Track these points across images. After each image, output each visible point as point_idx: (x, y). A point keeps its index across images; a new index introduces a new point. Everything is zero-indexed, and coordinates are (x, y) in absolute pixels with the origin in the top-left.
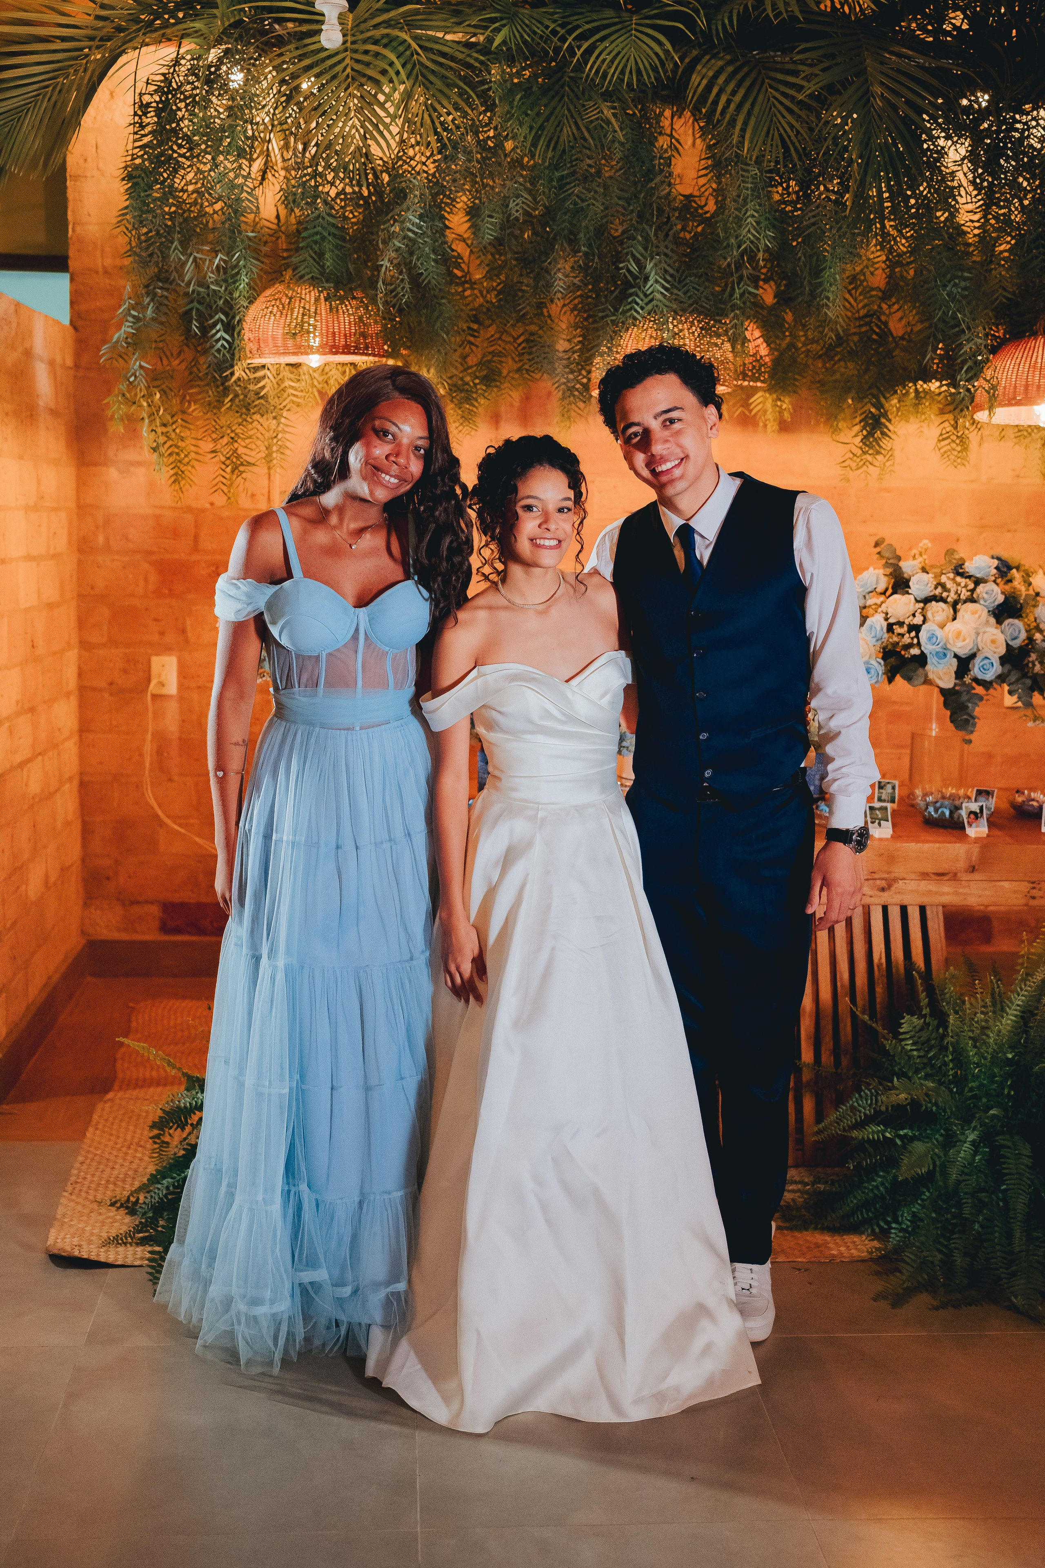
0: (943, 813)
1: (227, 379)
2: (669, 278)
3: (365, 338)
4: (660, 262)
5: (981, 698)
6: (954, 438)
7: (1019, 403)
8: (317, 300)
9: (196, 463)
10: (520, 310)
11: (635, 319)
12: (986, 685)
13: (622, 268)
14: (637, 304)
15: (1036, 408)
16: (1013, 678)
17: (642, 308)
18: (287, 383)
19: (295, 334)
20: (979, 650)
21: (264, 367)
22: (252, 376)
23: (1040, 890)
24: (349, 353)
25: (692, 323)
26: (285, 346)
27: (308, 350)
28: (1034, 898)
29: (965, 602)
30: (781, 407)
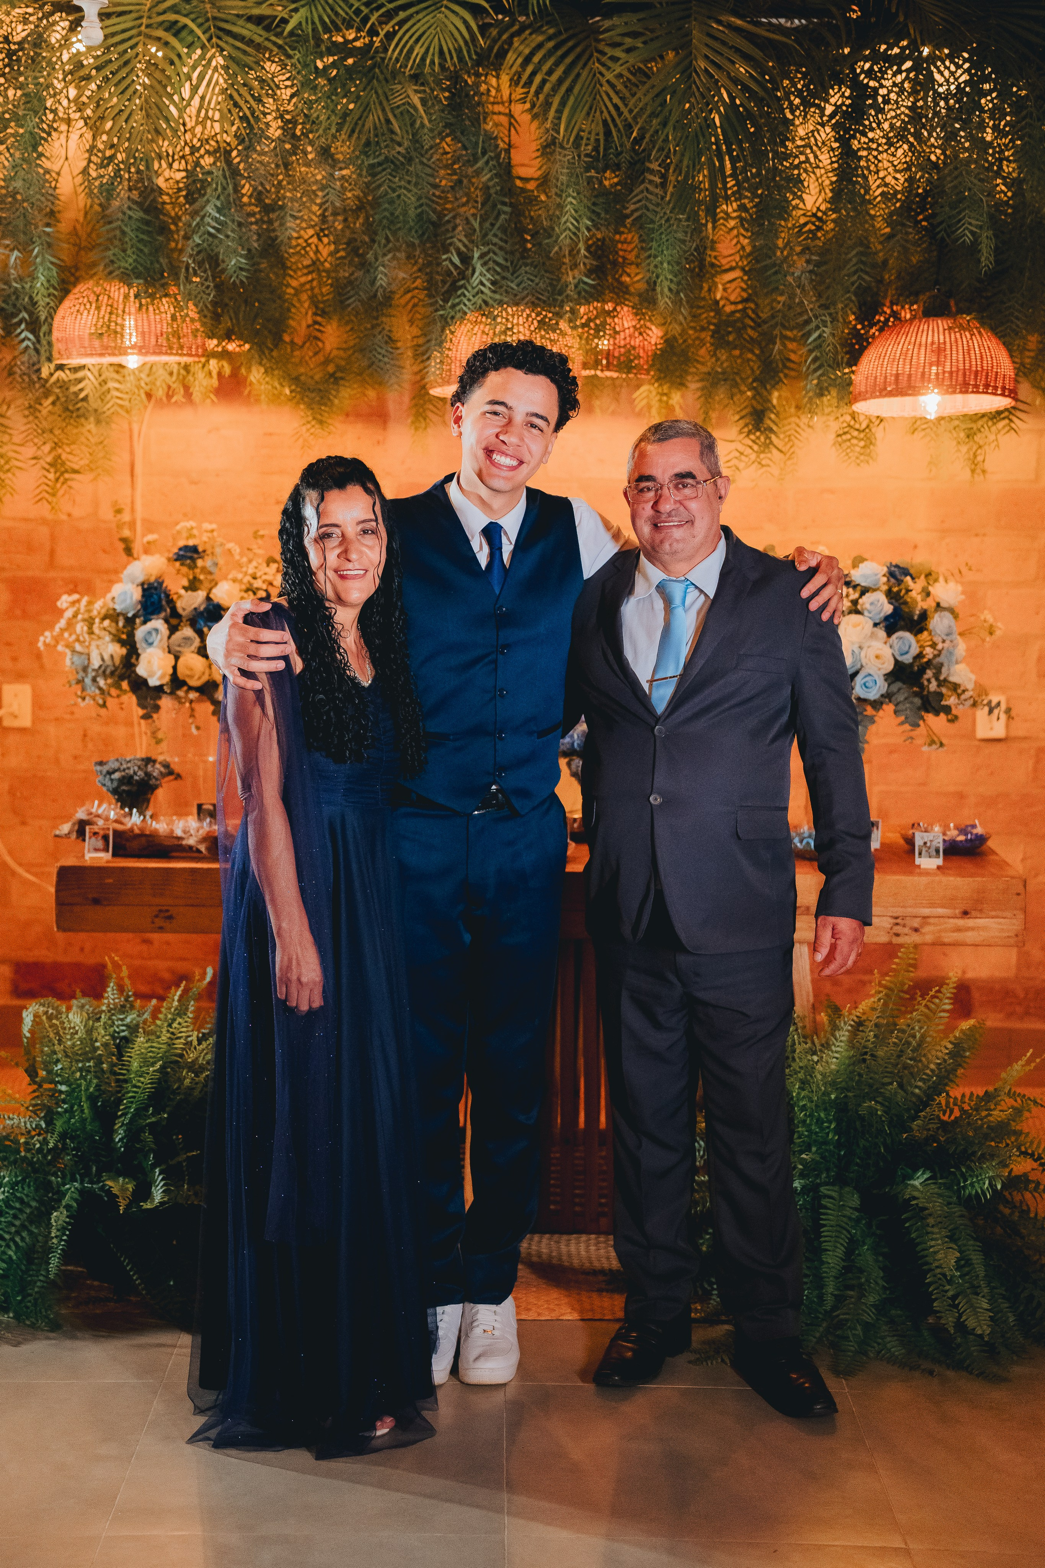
0: (808, 843)
1: (47, 381)
2: (498, 269)
3: (179, 338)
4: (488, 252)
5: (872, 720)
6: (855, 433)
7: (891, 394)
8: (126, 297)
9: (17, 472)
10: (349, 305)
11: (465, 313)
12: (877, 704)
13: (445, 260)
14: (465, 296)
15: (922, 398)
16: (901, 697)
17: (469, 300)
18: (111, 385)
19: (101, 334)
20: (862, 666)
21: (83, 367)
22: (72, 376)
23: (904, 926)
24: (161, 353)
25: (528, 316)
26: (92, 347)
27: (122, 351)
28: (897, 935)
29: (850, 613)
30: (667, 403)
